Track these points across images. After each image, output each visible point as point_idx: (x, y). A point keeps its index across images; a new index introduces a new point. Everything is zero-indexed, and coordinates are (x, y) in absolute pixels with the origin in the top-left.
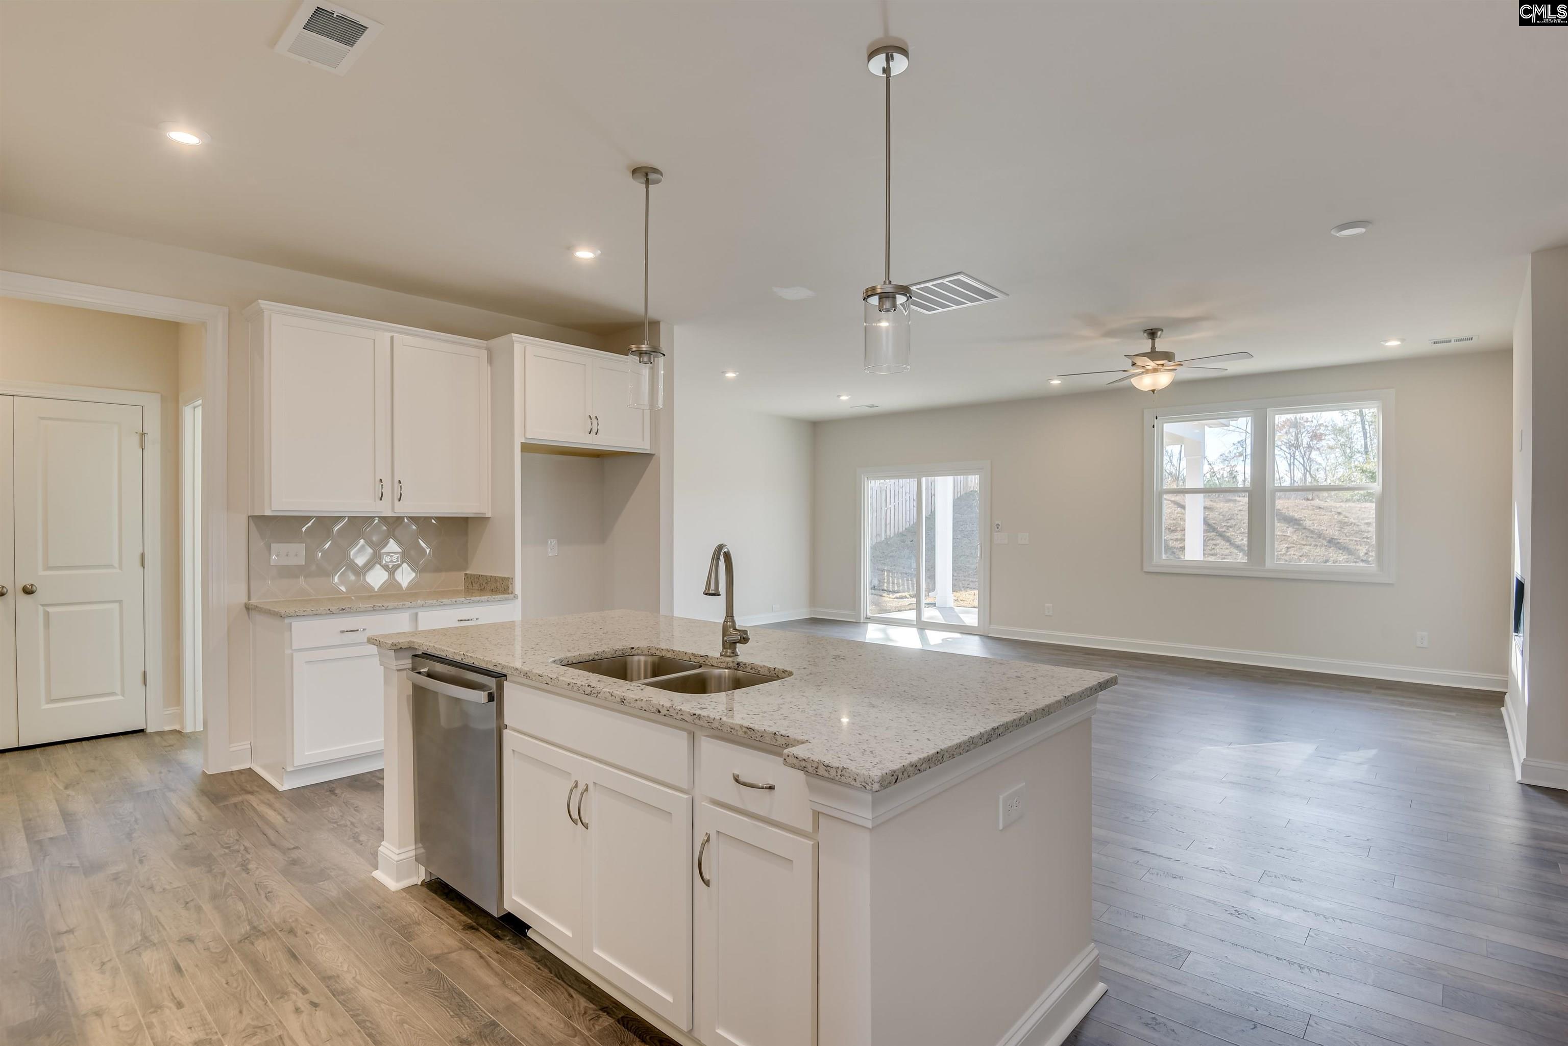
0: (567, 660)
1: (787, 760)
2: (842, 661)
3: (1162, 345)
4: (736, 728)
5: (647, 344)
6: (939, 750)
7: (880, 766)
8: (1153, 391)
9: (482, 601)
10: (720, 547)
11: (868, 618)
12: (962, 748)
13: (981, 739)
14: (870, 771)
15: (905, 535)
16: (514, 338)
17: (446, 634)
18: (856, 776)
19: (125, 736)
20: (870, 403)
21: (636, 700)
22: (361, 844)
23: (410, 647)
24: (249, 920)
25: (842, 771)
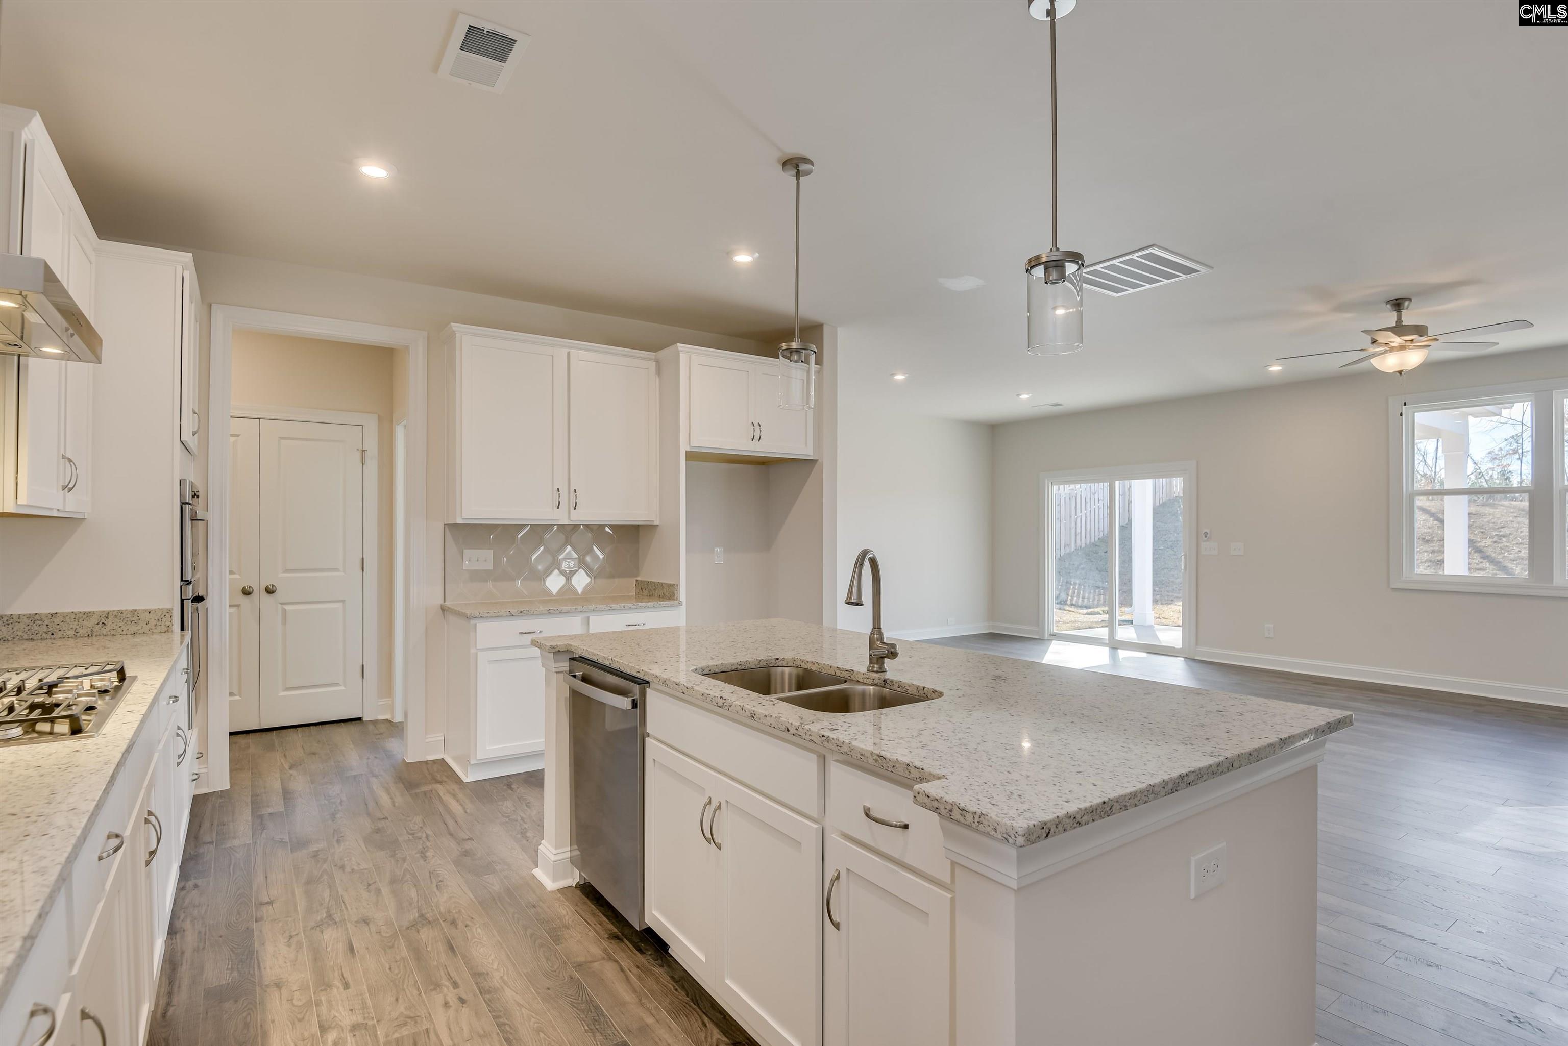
0: (709, 669)
1: (918, 798)
2: (1002, 682)
3: (1409, 317)
4: (866, 755)
5: (798, 342)
6: (1106, 799)
7: (1028, 815)
8: (1400, 372)
9: (648, 607)
10: (865, 553)
11: (1053, 635)
12: (1139, 799)
13: (1164, 788)
14: (1013, 820)
15: (1098, 546)
16: (679, 348)
17: (602, 639)
18: (996, 825)
19: (346, 723)
20: (1054, 401)
21: (766, 716)
22: (528, 841)
23: (567, 650)
24: (418, 907)
25: (980, 818)
